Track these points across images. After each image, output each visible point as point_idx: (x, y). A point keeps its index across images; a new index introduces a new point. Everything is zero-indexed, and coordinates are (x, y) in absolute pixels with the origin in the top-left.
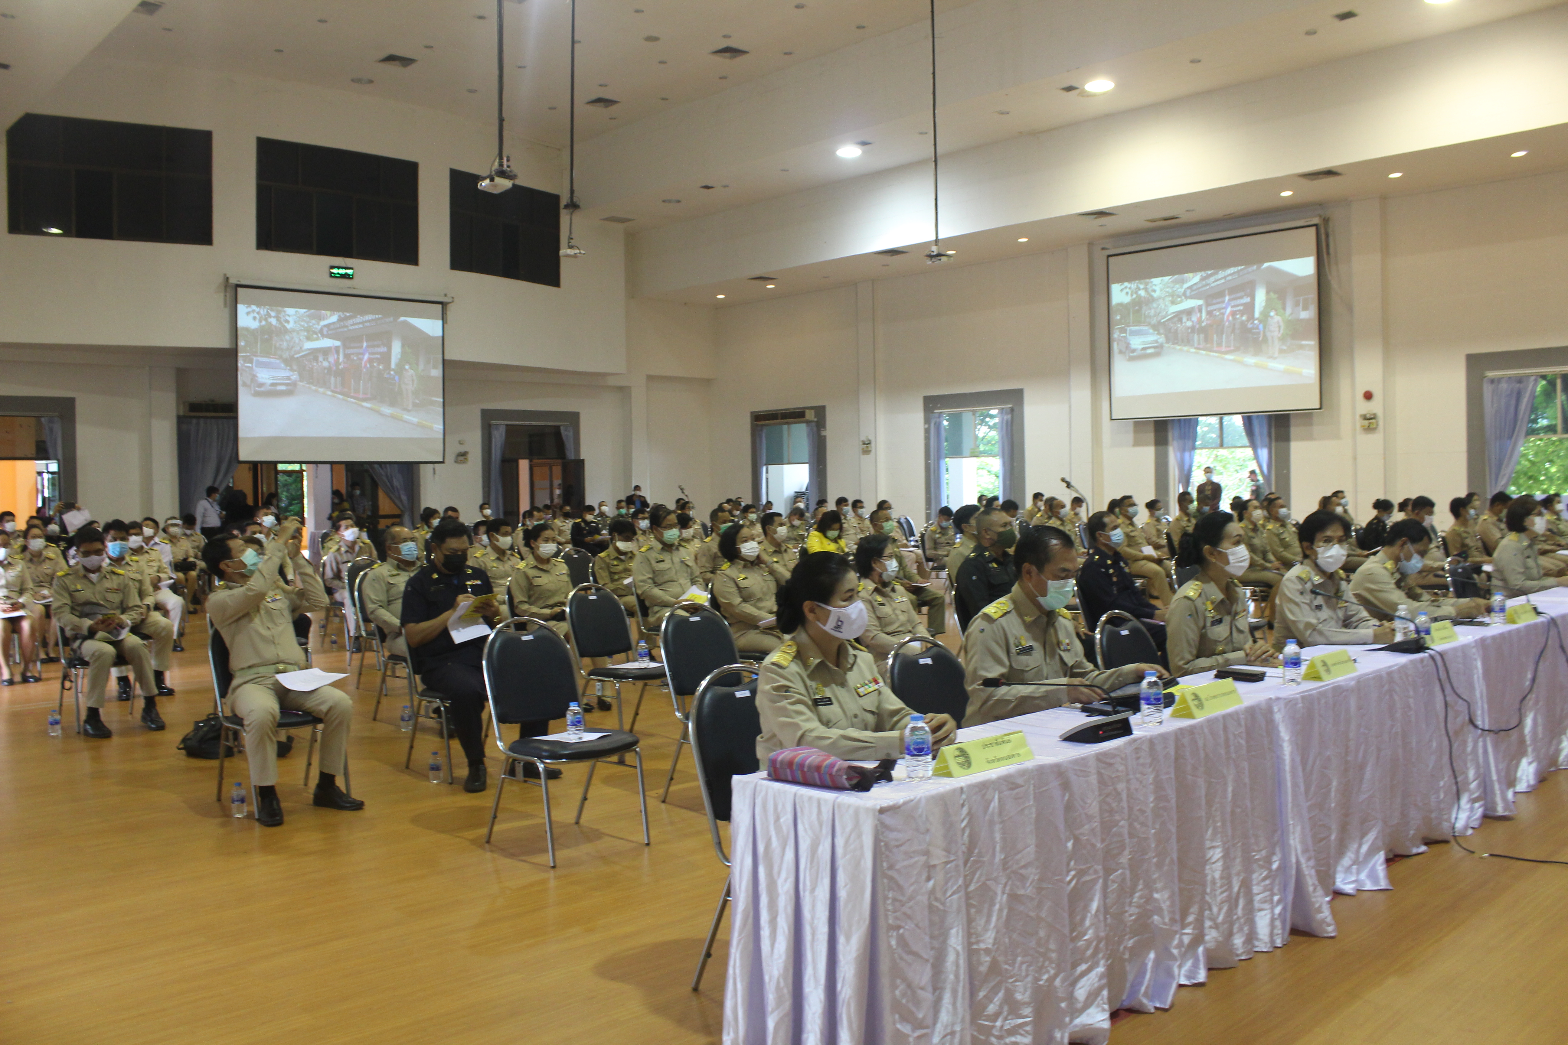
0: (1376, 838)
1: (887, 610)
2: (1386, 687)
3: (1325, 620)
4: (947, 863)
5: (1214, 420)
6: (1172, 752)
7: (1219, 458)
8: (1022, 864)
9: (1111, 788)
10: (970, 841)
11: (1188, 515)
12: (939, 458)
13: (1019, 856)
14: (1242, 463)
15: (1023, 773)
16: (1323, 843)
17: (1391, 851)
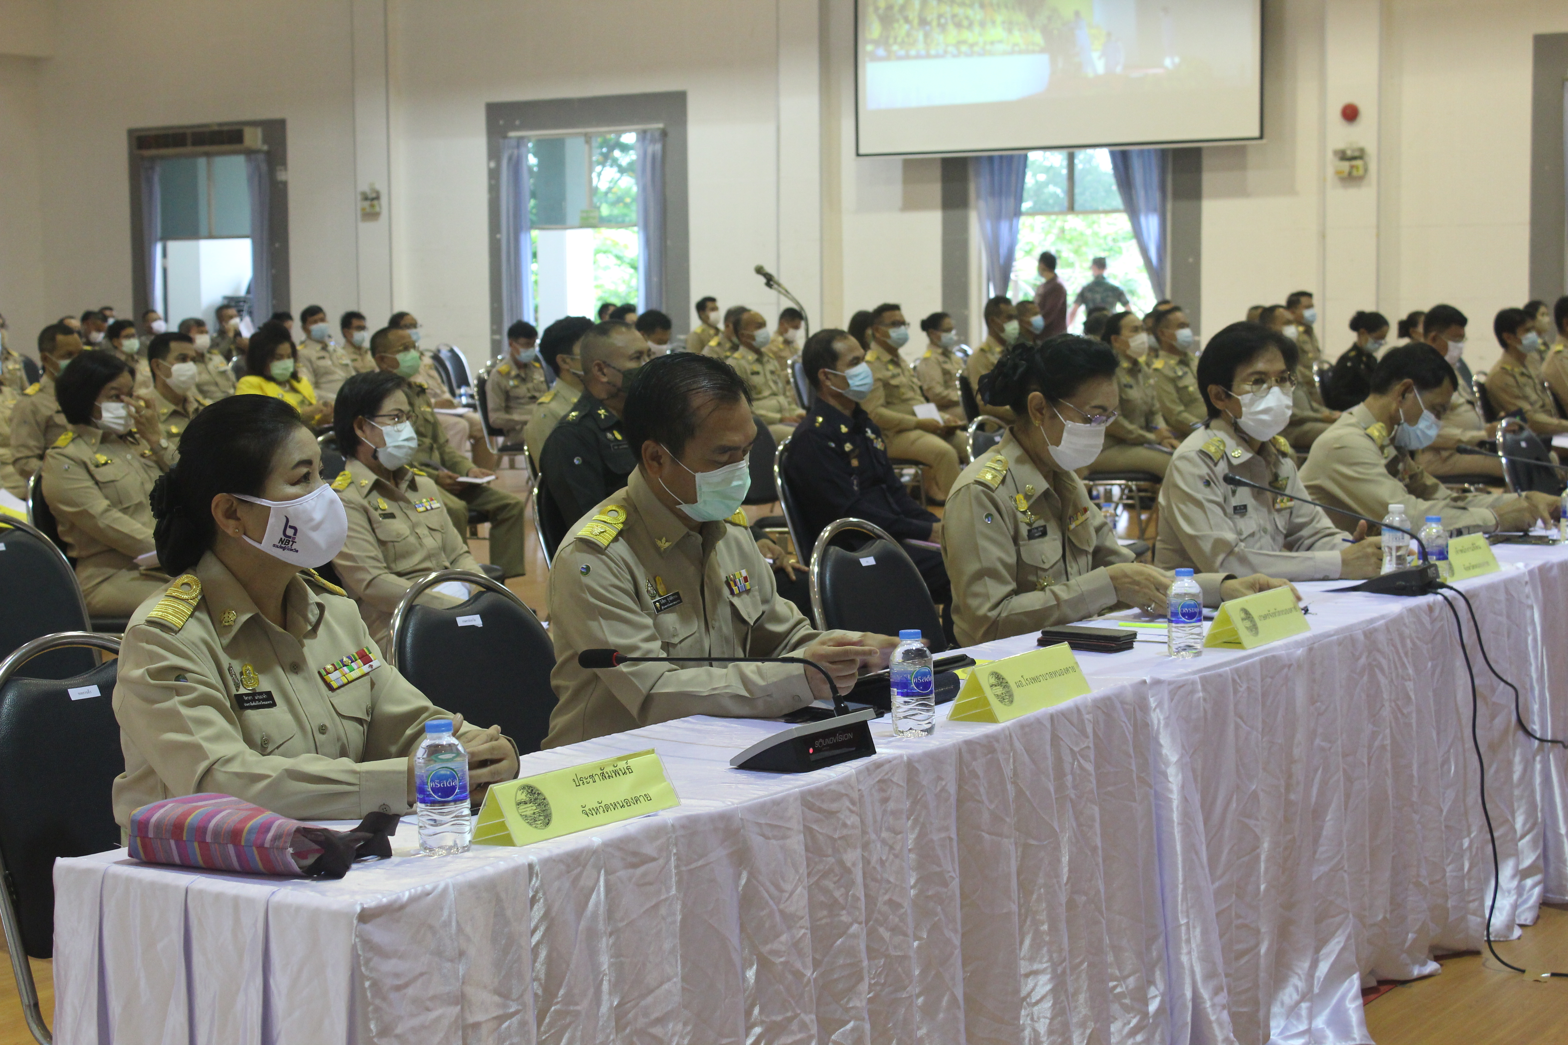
0: (1343, 949)
1: (399, 526)
2: (1363, 660)
3: (1252, 535)
4: (501, 1019)
5: (1058, 159)
6: (952, 789)
7: (1067, 235)
8: (653, 1016)
9: (831, 860)
10: (548, 974)
11: (1002, 341)
12: (517, 230)
13: (650, 999)
14: (1111, 243)
15: (657, 832)
16: (1246, 958)
17: (1372, 972)
